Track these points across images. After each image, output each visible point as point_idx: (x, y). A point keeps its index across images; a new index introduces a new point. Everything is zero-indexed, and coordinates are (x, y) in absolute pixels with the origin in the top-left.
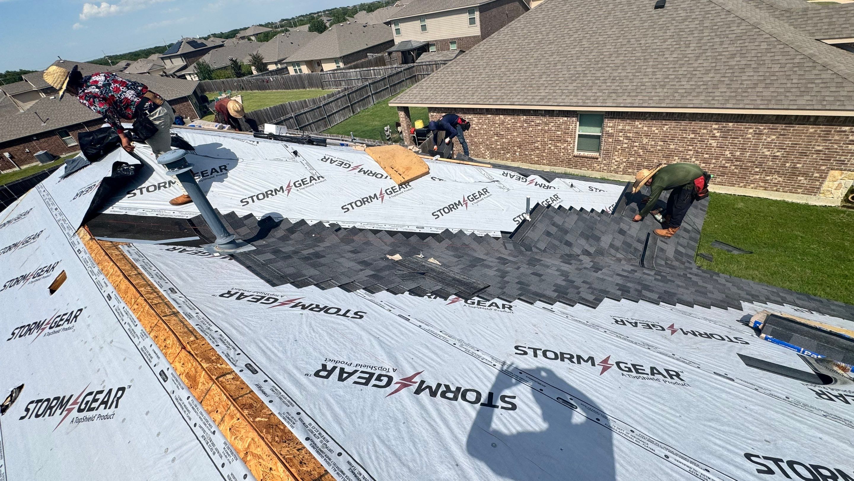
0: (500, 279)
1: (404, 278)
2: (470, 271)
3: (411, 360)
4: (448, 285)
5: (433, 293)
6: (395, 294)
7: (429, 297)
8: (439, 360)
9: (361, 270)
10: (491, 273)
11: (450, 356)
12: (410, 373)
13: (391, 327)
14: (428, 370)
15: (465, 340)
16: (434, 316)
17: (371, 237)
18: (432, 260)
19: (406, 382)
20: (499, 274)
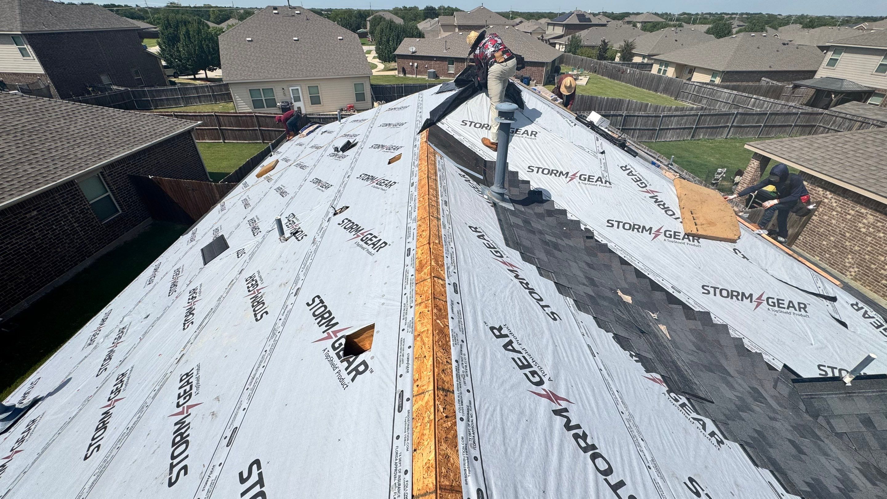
0: (734, 407)
1: (619, 320)
2: (702, 371)
3: (570, 386)
4: (661, 361)
5: (637, 355)
6: (600, 327)
7: (631, 355)
8: (595, 410)
9: (584, 284)
10: (728, 394)
11: (609, 417)
12: (562, 394)
13: (573, 348)
14: (578, 406)
15: (637, 420)
16: (622, 374)
17: (616, 264)
18: (663, 328)
19: (552, 397)
20: (738, 403)
